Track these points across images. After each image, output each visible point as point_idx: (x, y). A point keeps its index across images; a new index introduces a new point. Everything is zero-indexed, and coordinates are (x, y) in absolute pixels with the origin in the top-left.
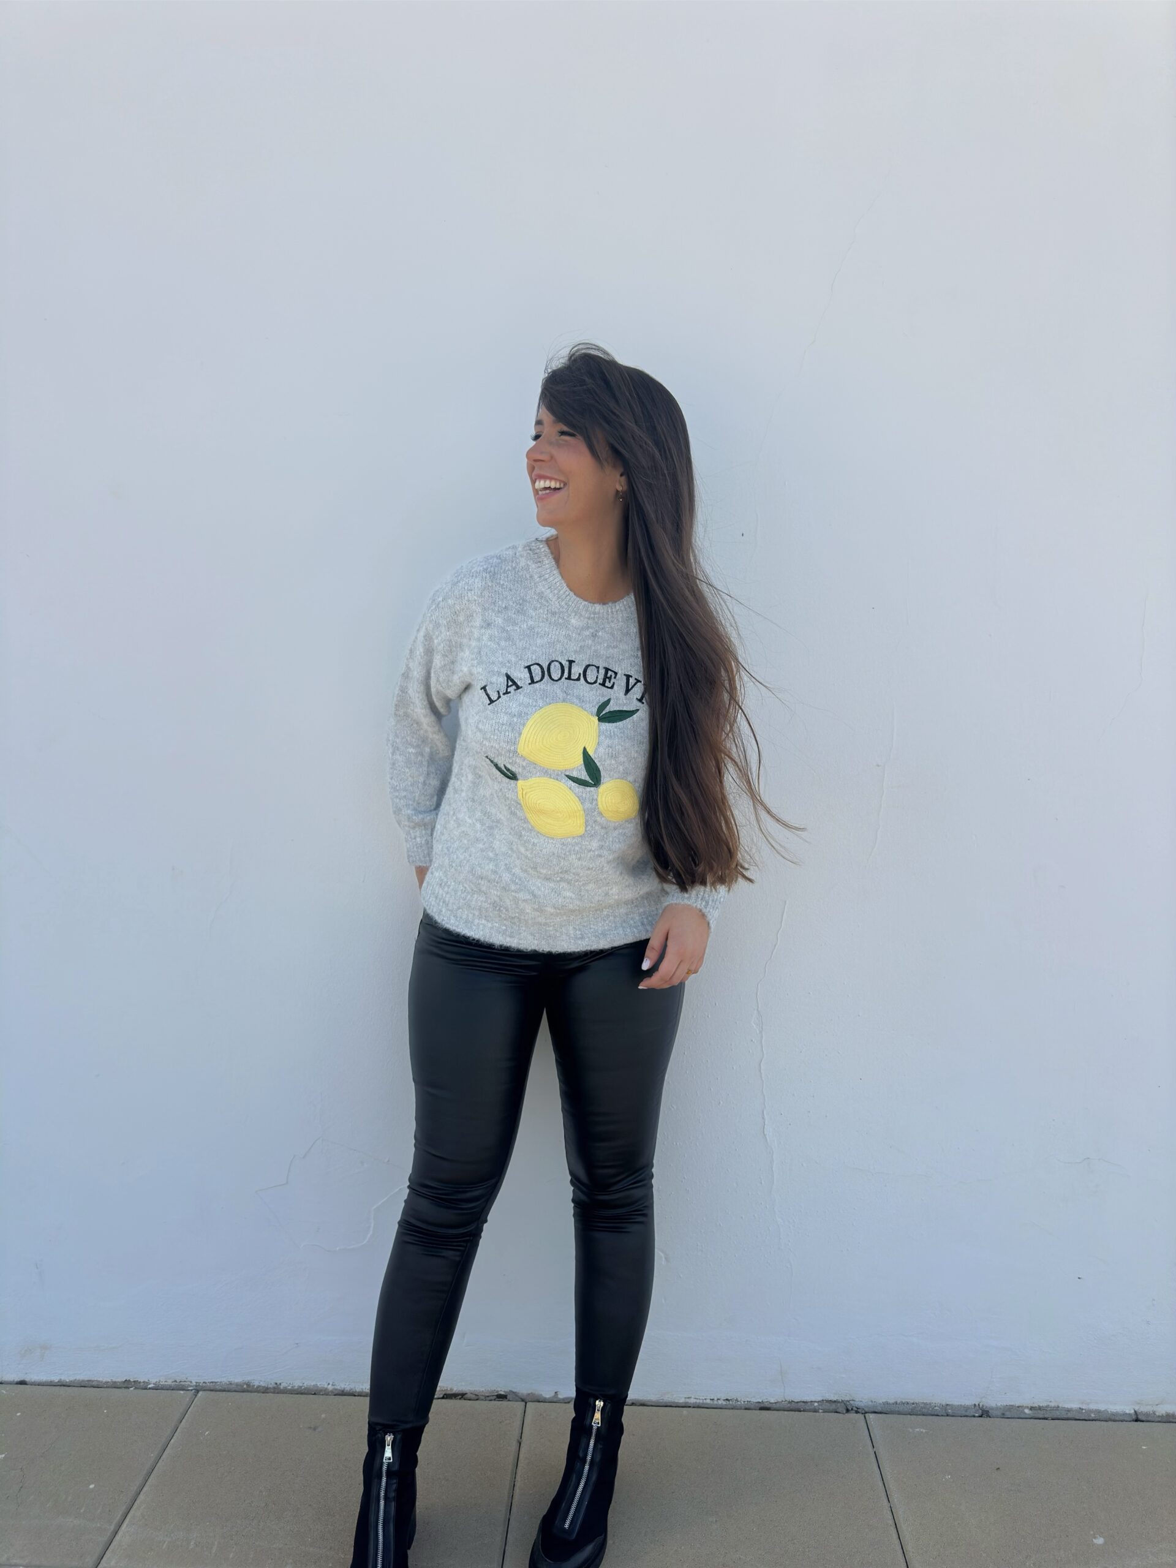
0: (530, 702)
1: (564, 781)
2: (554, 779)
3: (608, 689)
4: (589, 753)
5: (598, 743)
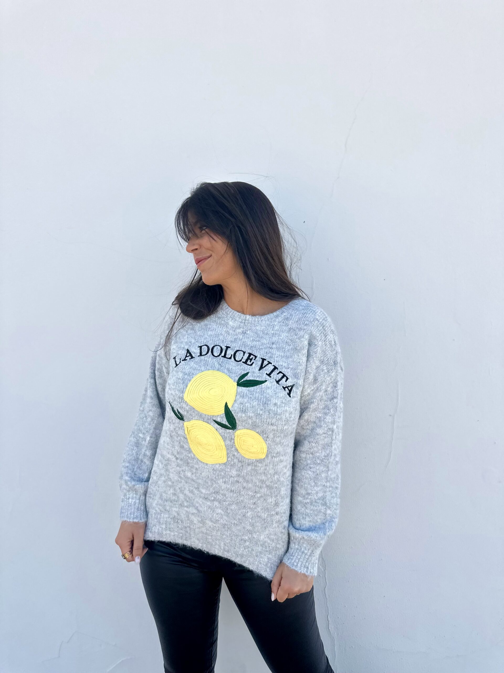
1: (211, 423)
3: (248, 366)
4: (229, 407)
5: (235, 400)
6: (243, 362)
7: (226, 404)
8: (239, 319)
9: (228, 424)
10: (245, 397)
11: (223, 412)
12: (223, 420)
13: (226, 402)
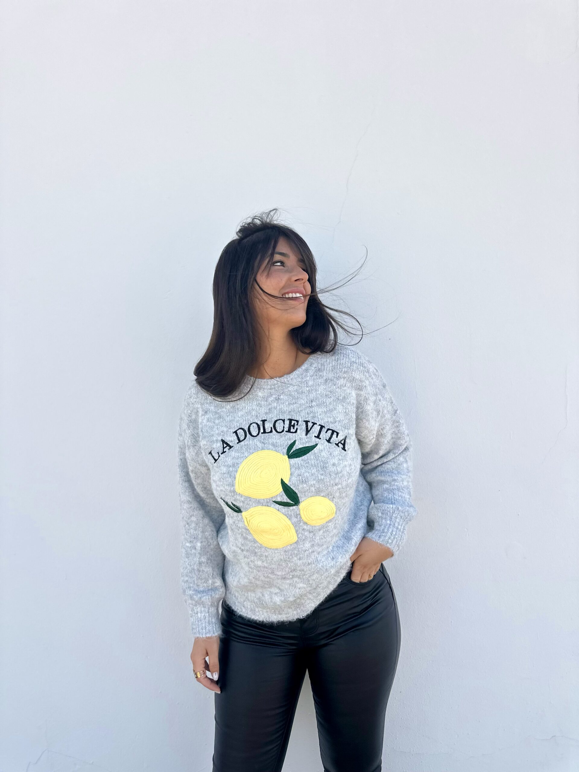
0: (239, 455)
1: (272, 506)
2: (265, 506)
3: (293, 434)
4: (286, 482)
5: (291, 474)
6: (286, 431)
7: (282, 480)
8: (268, 386)
9: (290, 501)
10: (301, 468)
11: (281, 489)
12: (283, 499)
13: (282, 479)
